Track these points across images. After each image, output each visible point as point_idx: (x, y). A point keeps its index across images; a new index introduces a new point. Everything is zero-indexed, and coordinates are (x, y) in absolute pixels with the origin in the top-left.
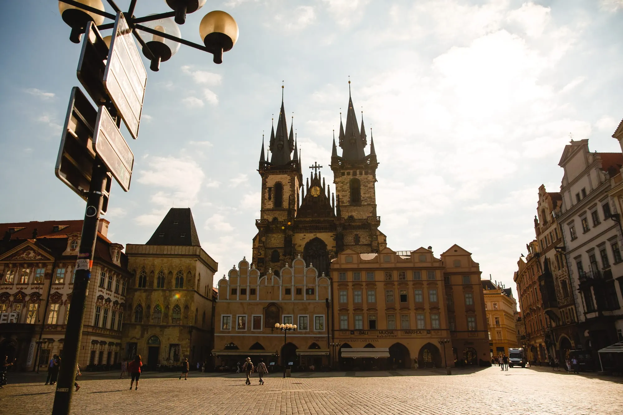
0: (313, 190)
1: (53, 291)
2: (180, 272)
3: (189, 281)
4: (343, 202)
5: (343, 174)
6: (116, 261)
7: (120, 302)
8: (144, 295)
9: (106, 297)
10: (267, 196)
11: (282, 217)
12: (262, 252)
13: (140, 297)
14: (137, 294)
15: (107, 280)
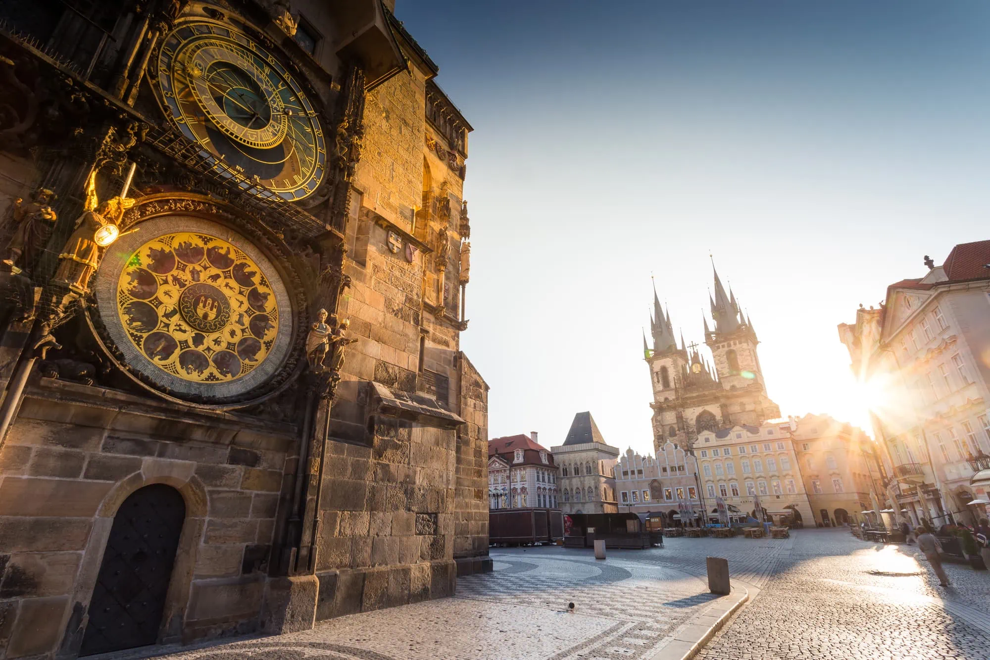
0: (694, 367)
1: (512, 487)
2: (588, 462)
3: (595, 468)
4: (723, 374)
5: (718, 348)
6: (545, 461)
7: (553, 488)
8: (567, 481)
9: (542, 487)
10: (656, 380)
11: (671, 396)
12: (660, 430)
13: (565, 483)
14: (563, 481)
15: (541, 476)
